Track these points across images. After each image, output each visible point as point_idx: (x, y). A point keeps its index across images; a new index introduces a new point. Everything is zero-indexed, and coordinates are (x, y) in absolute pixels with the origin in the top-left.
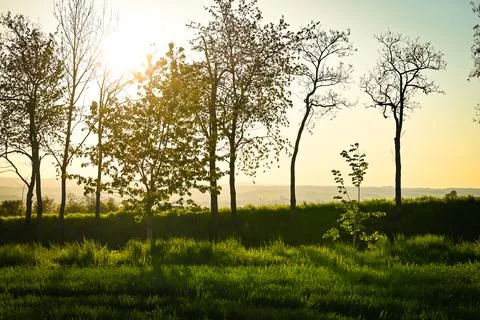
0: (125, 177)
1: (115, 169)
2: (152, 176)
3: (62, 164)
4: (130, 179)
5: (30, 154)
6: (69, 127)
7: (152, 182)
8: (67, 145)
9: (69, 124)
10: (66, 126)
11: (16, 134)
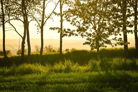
0: (84, 27)
1: (79, 22)
2: (99, 26)
3: (41, 25)
4: (87, 27)
5: (23, 20)
6: (44, 5)
7: (99, 29)
8: (43, 15)
9: (44, 3)
10: (42, 4)
11: (14, 10)
